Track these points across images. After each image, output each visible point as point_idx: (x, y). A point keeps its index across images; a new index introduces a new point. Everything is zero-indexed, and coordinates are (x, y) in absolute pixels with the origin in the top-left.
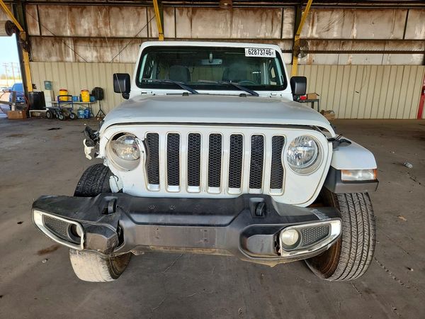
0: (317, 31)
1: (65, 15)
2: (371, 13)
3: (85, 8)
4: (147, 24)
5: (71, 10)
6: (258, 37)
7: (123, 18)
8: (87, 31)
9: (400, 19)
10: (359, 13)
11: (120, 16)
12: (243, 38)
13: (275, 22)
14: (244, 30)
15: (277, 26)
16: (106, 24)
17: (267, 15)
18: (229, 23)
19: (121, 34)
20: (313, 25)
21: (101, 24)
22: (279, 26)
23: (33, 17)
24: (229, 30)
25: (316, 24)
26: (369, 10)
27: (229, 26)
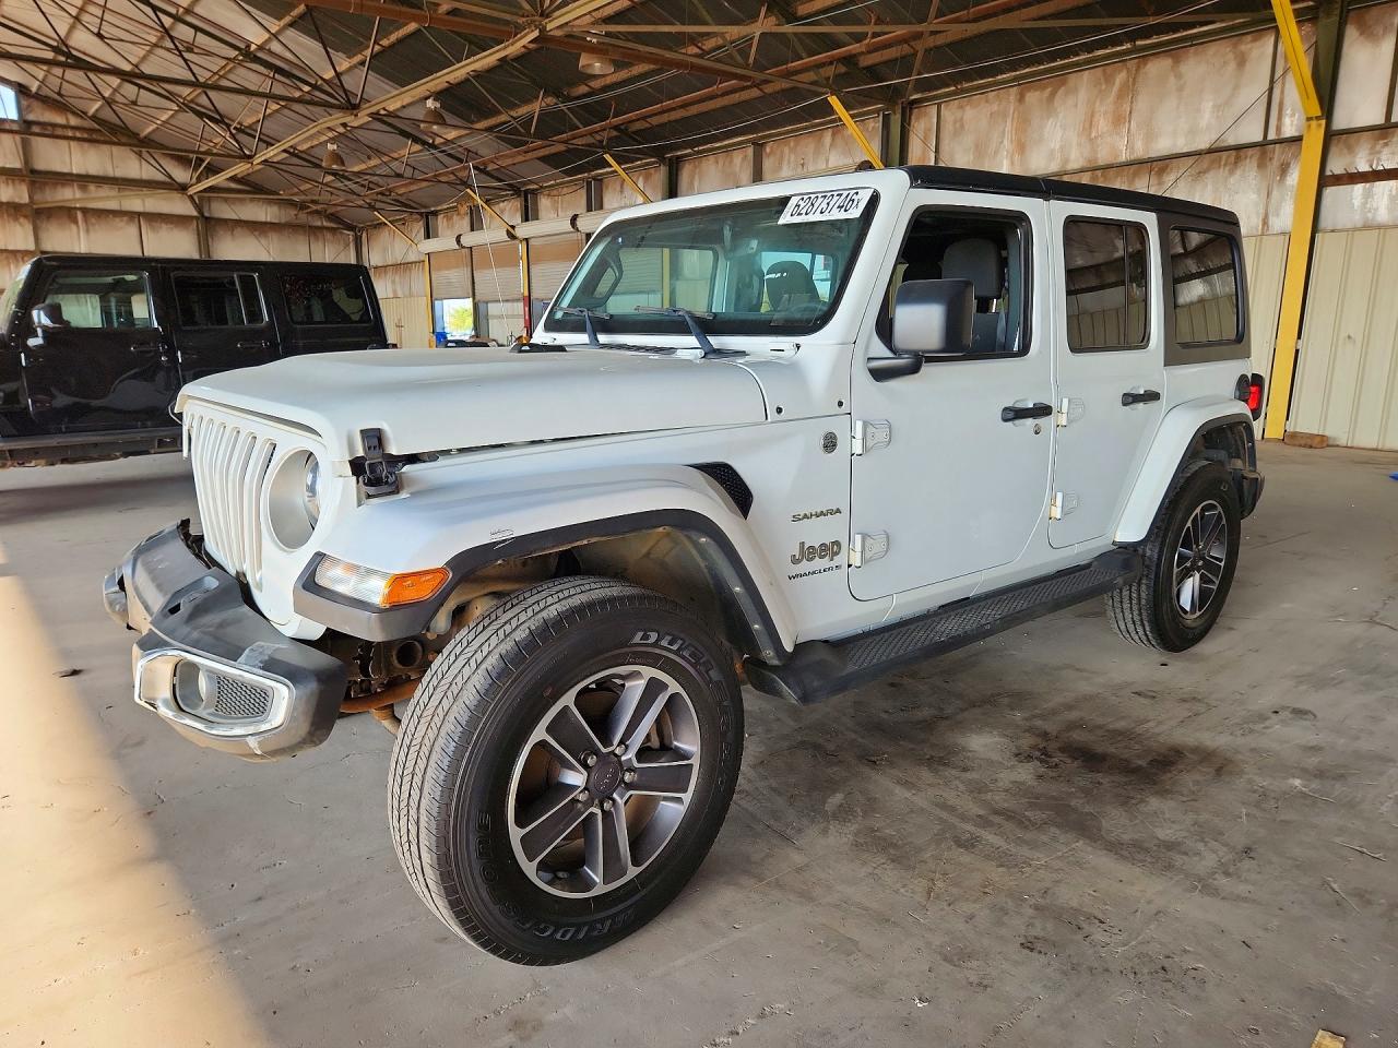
1: (1005, 116)
3: (1064, 83)
4: (1271, 90)
5: (1021, 98)
7: (1180, 89)
8: (1058, 155)
11: (1172, 79)
16: (1119, 120)
19: (1163, 146)
21: (1102, 124)
23: (925, 142)
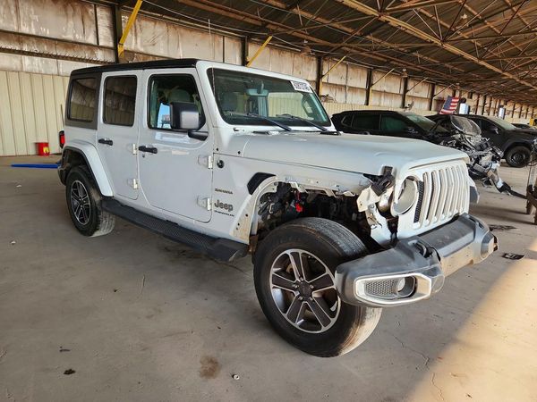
0: (141, 43)
2: (194, 33)
6: (64, 37)
9: (219, 44)
10: (182, 31)
12: (40, 34)
13: (87, 22)
14: (39, 24)
15: (90, 27)
17: (74, 10)
18: (13, 8)
20: (136, 35)
22: (94, 28)
24: (15, 19)
25: (139, 34)
26: (191, 30)
27: (13, 12)
